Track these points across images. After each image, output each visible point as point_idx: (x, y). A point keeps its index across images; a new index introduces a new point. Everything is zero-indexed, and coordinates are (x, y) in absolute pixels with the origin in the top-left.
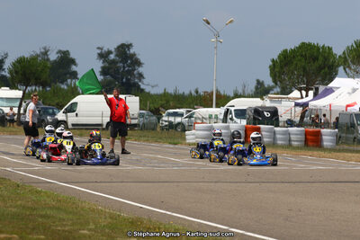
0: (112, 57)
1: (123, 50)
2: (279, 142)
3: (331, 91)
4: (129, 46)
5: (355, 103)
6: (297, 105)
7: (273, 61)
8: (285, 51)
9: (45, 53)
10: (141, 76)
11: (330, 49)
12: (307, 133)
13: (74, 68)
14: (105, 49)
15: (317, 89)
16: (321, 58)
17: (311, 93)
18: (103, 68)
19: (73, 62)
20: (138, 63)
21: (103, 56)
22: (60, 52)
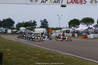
0: (43, 21)
1: (45, 20)
2: (70, 36)
3: (79, 27)
4: (46, 20)
5: (83, 29)
6: (73, 29)
7: (69, 22)
8: (71, 20)
9: (31, 21)
10: (48, 25)
11: (79, 20)
12: (72, 34)
13: (36, 24)
14: (42, 20)
15: (76, 27)
16: (77, 21)
17: (75, 27)
18: (41, 23)
19: (36, 22)
20: (48, 23)
21: (41, 21)
22: (33, 21)
